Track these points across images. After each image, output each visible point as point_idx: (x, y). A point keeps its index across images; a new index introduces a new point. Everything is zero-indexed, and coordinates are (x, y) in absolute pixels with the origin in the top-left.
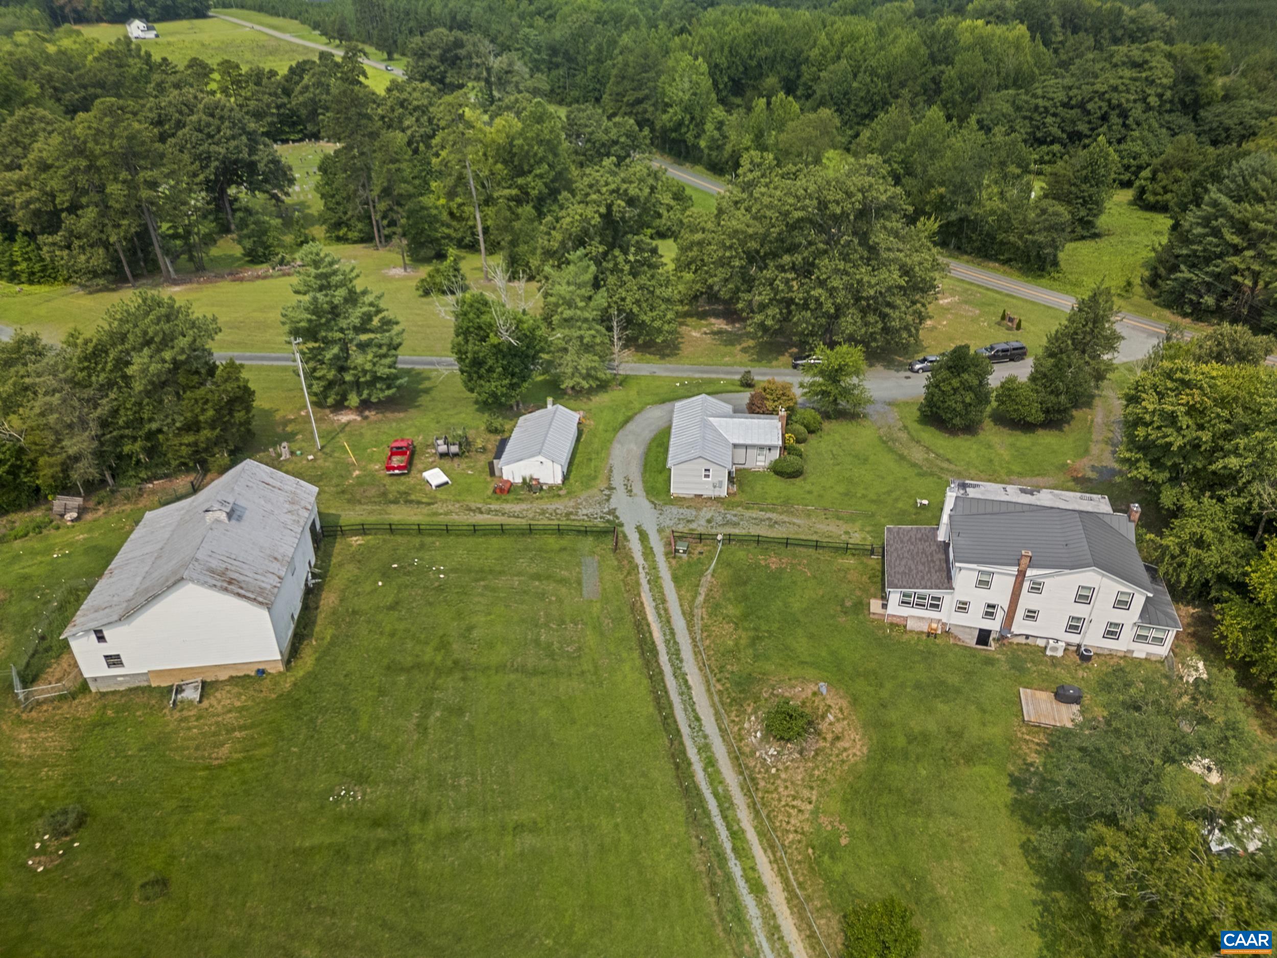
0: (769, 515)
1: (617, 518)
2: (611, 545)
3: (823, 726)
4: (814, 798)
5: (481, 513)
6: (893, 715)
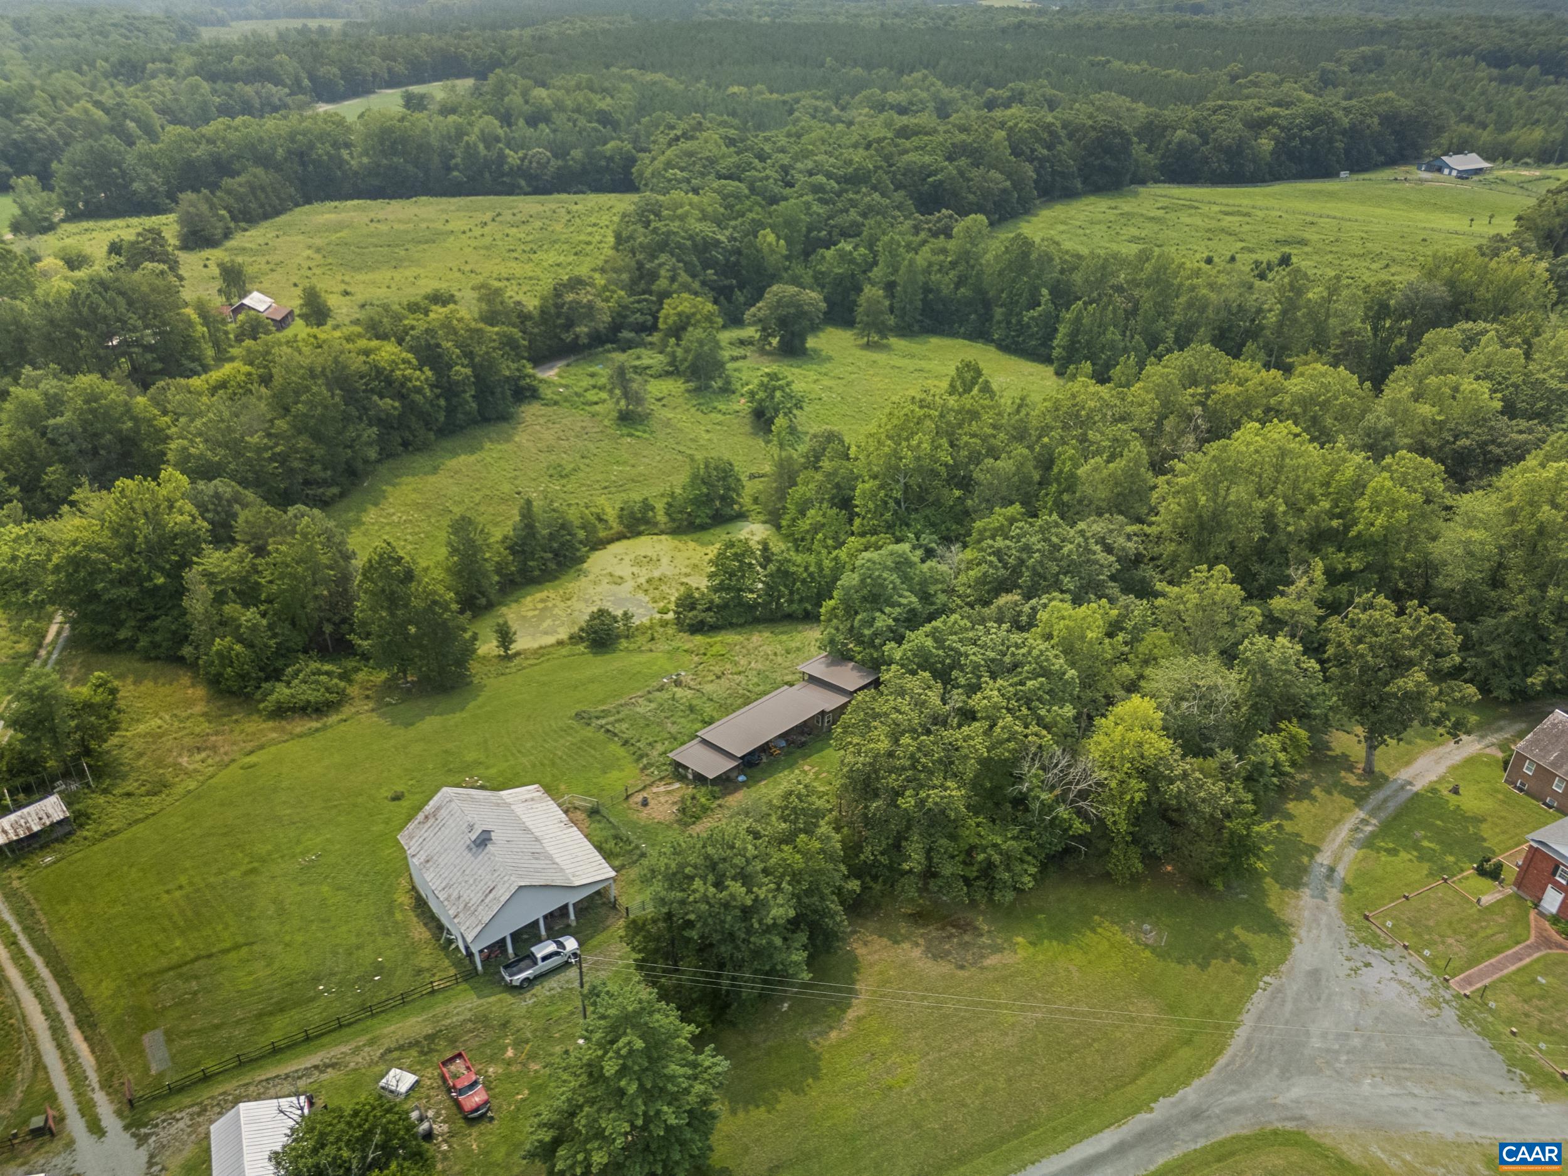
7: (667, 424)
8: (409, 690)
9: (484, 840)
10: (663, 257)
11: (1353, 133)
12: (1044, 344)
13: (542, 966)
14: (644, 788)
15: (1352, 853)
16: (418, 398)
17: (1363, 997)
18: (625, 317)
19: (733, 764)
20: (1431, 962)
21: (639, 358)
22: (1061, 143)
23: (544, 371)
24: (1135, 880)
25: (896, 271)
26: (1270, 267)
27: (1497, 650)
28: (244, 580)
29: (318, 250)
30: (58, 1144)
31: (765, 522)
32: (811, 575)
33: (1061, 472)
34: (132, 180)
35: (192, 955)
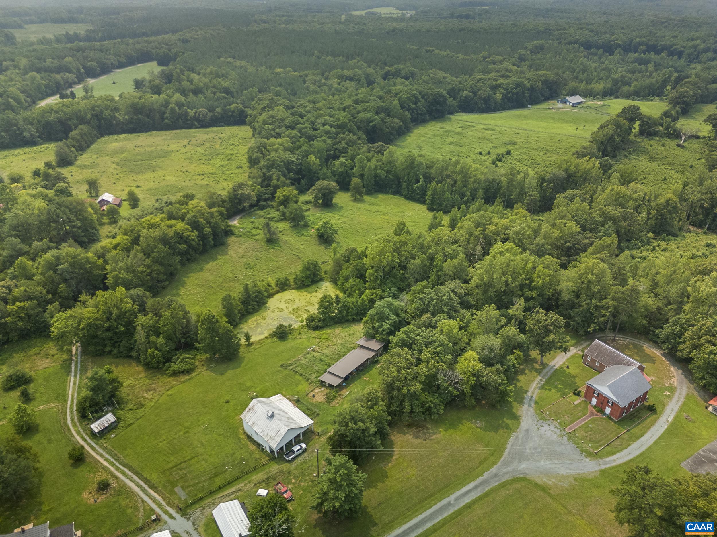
7: (286, 242)
8: (217, 361)
9: (272, 416)
10: (273, 171)
11: (532, 89)
12: (422, 197)
13: (296, 453)
14: (312, 391)
15: (537, 391)
16: (193, 243)
17: (541, 436)
18: (261, 196)
19: (341, 380)
20: (560, 424)
21: (269, 214)
22: (420, 101)
23: (232, 221)
24: (474, 407)
25: (363, 170)
26: (503, 156)
27: (579, 319)
28: (154, 326)
29: (118, 164)
30: (162, 523)
31: (330, 282)
32: (354, 306)
33: (437, 264)
34: (23, 131)
35: (179, 462)
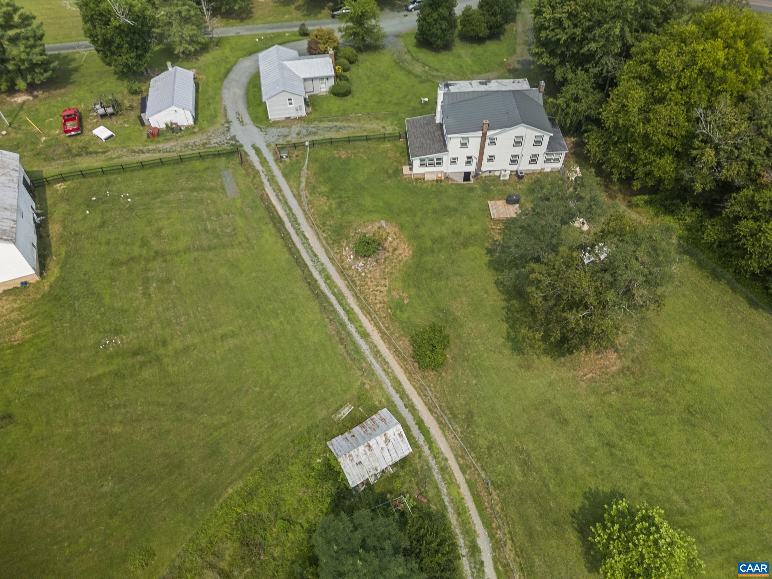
0: (335, 124)
1: (238, 141)
2: (238, 160)
3: (387, 245)
4: (387, 284)
5: (143, 153)
6: (423, 231)
